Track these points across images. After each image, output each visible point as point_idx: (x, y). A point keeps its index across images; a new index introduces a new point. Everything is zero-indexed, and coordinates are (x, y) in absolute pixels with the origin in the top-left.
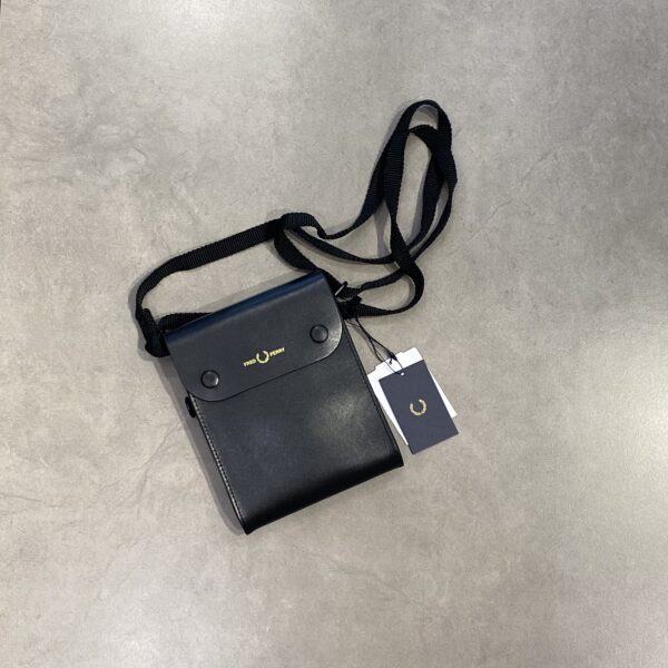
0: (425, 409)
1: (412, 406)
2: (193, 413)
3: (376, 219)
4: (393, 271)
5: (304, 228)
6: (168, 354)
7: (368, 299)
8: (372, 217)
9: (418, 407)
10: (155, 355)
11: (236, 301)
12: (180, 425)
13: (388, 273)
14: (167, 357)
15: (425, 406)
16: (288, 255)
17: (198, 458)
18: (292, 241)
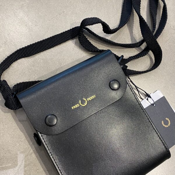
0: (169, 123)
1: (163, 122)
2: (39, 142)
3: (128, 25)
4: (140, 51)
5: (88, 27)
6: (21, 107)
7: (131, 66)
8: (126, 25)
9: (166, 123)
10: (11, 109)
11: (58, 72)
12: (32, 151)
13: (139, 52)
14: (20, 109)
15: (169, 121)
16: (86, 46)
17: (45, 171)
18: (90, 41)
